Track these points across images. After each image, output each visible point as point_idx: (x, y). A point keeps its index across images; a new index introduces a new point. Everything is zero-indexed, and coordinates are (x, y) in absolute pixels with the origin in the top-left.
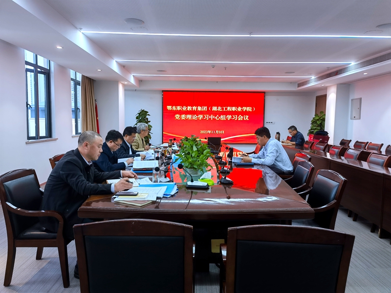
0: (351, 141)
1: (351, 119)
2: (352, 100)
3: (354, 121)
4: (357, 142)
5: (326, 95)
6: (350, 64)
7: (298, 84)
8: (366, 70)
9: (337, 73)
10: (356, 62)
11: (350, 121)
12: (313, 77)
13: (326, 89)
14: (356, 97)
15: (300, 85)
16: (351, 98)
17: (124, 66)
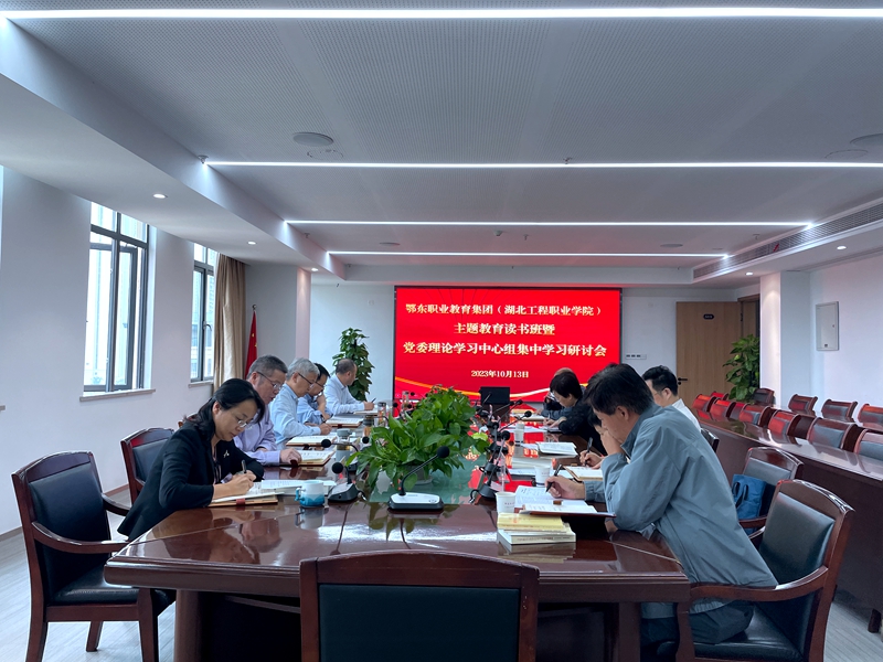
0: (816, 398)
1: (819, 349)
2: (818, 307)
3: (826, 354)
4: (829, 402)
5: (759, 295)
6: (803, 227)
7: (695, 271)
8: (840, 240)
9: (777, 247)
10: (816, 221)
11: (816, 354)
12: (726, 257)
13: (756, 281)
14: (826, 301)
15: (698, 273)
16: (816, 302)
17: (307, 235)
